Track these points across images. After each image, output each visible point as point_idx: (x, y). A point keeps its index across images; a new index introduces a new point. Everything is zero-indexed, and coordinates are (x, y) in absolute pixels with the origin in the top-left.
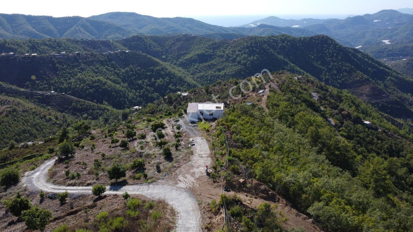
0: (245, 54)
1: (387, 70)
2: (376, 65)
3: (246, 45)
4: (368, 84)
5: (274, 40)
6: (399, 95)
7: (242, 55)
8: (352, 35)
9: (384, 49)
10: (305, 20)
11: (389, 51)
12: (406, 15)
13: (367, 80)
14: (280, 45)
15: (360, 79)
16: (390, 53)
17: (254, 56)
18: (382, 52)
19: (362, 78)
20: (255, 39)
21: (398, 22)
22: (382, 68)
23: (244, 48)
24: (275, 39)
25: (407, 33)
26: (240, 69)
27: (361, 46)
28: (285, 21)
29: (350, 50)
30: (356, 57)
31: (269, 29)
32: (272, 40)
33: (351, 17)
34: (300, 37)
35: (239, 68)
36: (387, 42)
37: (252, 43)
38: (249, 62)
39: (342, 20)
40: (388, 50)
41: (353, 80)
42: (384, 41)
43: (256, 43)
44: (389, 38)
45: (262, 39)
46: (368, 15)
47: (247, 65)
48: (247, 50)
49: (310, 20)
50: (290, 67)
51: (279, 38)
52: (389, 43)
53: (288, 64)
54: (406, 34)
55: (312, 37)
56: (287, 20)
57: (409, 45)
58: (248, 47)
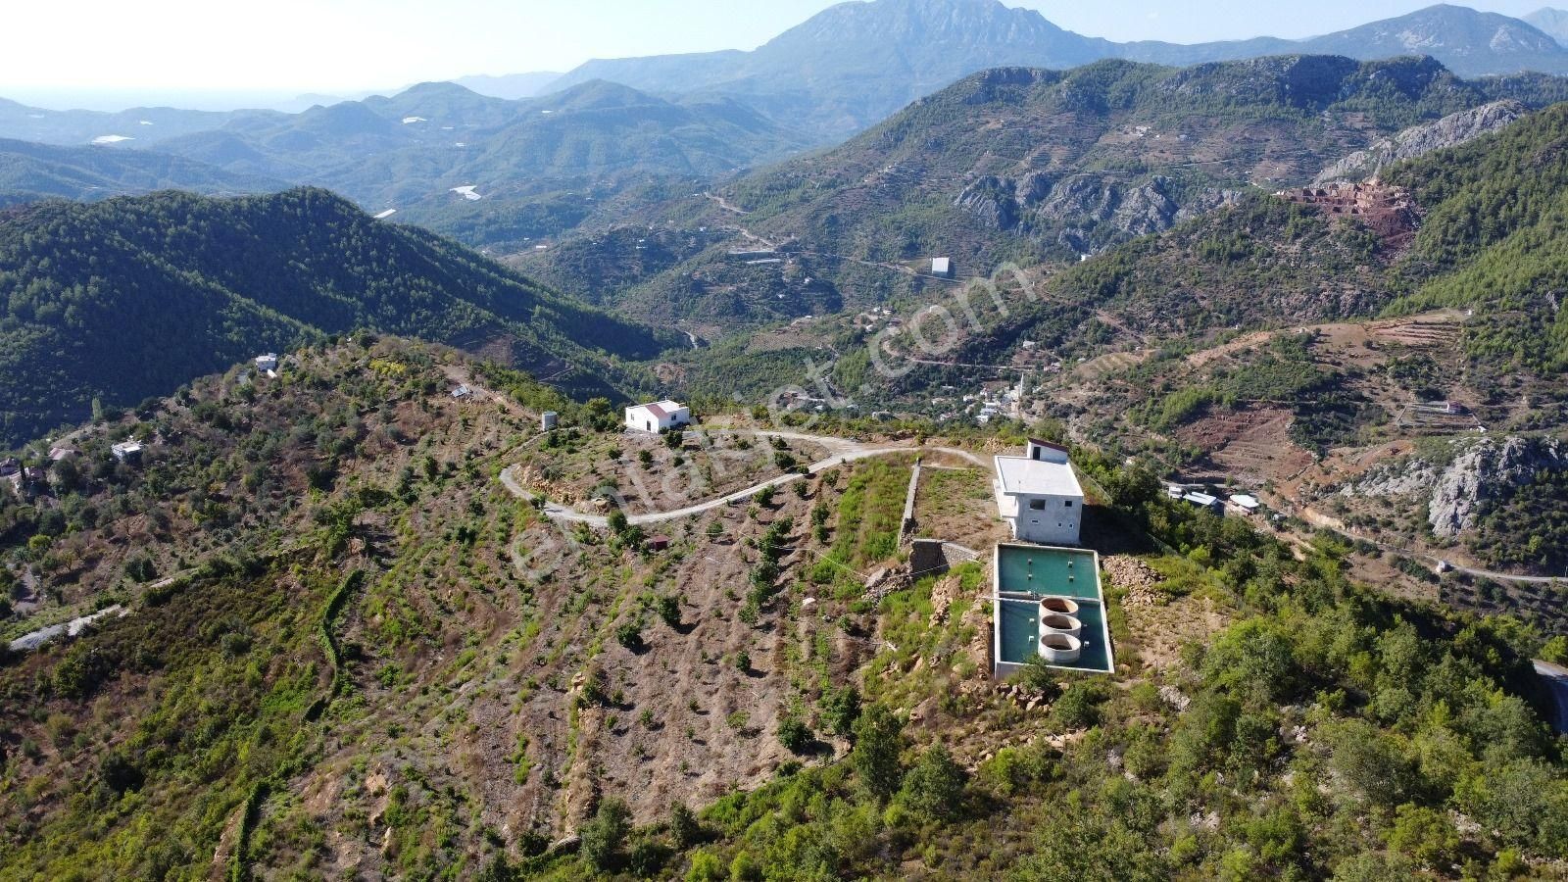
0: (41, 275)
1: (524, 287)
2: (492, 274)
3: (34, 244)
4: (499, 336)
5: (139, 214)
6: (582, 356)
7: (27, 281)
8: (348, 170)
9: (473, 217)
10: (142, 113)
11: (490, 222)
12: (496, 102)
13: (493, 324)
14: (171, 231)
15: (473, 324)
16: (492, 228)
17: (85, 281)
18: (471, 227)
19: (477, 320)
20: (63, 213)
21: (477, 126)
22: (509, 282)
23: (24, 254)
24: (143, 209)
25: (514, 160)
26: (43, 341)
27: (391, 211)
30: (432, 253)
32: (132, 217)
33: (327, 105)
35: (35, 335)
36: (467, 191)
37: (55, 233)
38: (70, 308)
39: (292, 116)
40: (482, 220)
41: (454, 329)
42: (460, 190)
43: (72, 230)
44: (470, 177)
45: (91, 211)
46: (377, 100)
47: (70, 321)
48: (45, 262)
50: (241, 309)
51: (157, 205)
52: (476, 197)
53: (227, 300)
54: (515, 165)
57: (537, 202)
58: (44, 251)
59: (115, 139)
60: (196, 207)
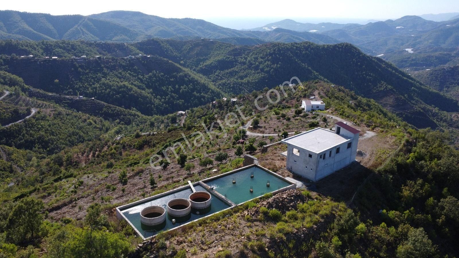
0: (268, 61)
1: (410, 81)
2: (400, 75)
3: (269, 53)
4: (392, 94)
5: (297, 47)
6: (423, 106)
7: (265, 62)
8: (373, 42)
9: (407, 58)
10: (323, 24)
11: (413, 60)
12: (430, 22)
13: (391, 90)
14: (304, 52)
15: (384, 89)
16: (413, 62)
17: (277, 64)
18: (406, 61)
19: (386, 88)
20: (278, 45)
21: (421, 30)
22: (405, 78)
23: (267, 55)
24: (299, 46)
25: (430, 41)
26: (264, 77)
27: (383, 55)
28: (301, 24)
29: (373, 59)
30: (380, 66)
31: (286, 33)
32: (295, 48)
33: (373, 22)
34: (324, 45)
35: (263, 76)
36: (410, 50)
37: (275, 50)
38: (272, 70)
39: (362, 25)
40: (411, 59)
41: (377, 90)
42: (407, 50)
43: (279, 50)
44: (413, 46)
45: (285, 45)
46: (390, 21)
47: (271, 73)
48: (270, 57)
49: (328, 24)
50: (314, 75)
51: (302, 45)
52: (412, 52)
53: (312, 72)
54: (430, 43)
55: (336, 45)
56: (304, 24)
57: (432, 55)
58: (271, 54)
59: (315, 31)
60: (312, 46)
